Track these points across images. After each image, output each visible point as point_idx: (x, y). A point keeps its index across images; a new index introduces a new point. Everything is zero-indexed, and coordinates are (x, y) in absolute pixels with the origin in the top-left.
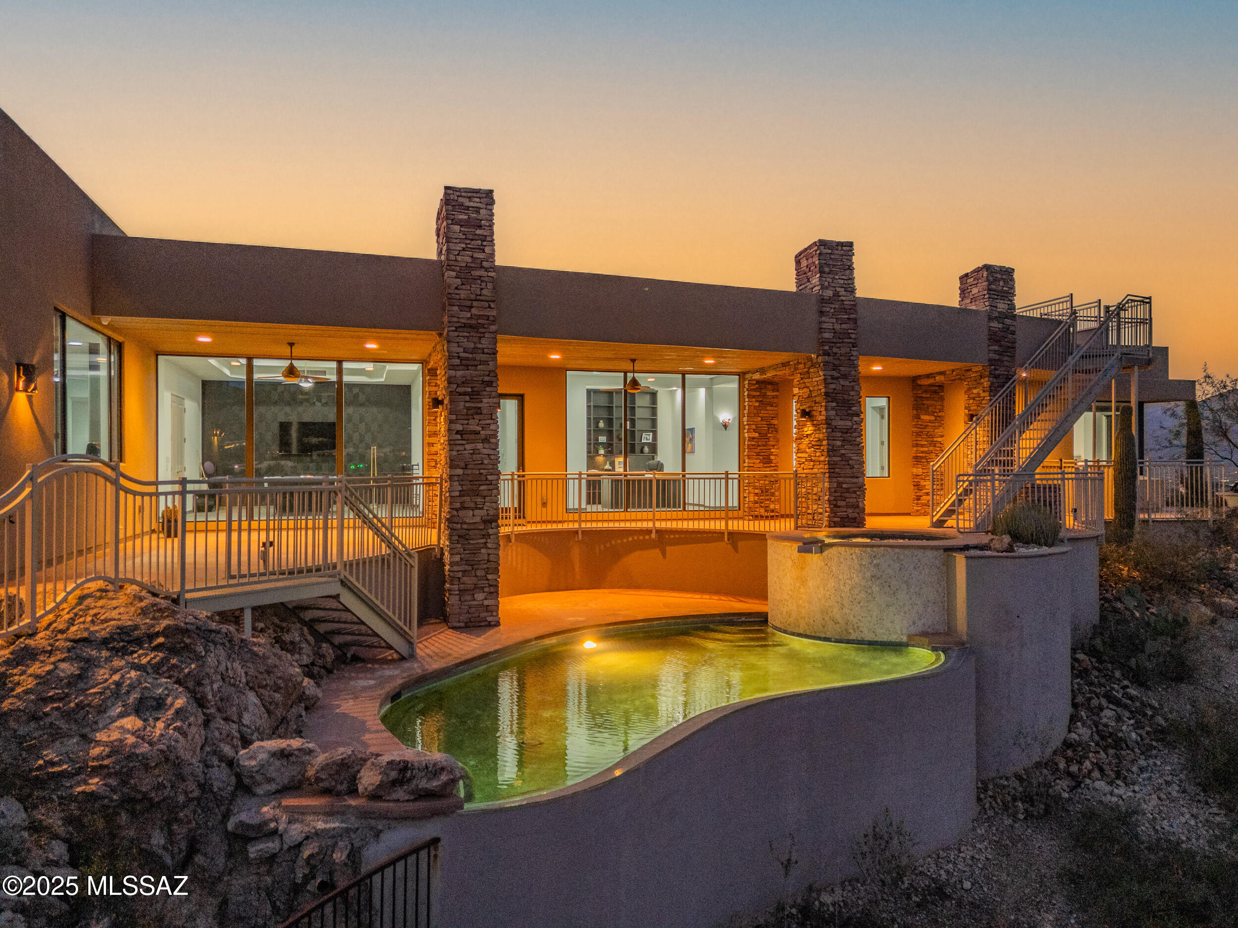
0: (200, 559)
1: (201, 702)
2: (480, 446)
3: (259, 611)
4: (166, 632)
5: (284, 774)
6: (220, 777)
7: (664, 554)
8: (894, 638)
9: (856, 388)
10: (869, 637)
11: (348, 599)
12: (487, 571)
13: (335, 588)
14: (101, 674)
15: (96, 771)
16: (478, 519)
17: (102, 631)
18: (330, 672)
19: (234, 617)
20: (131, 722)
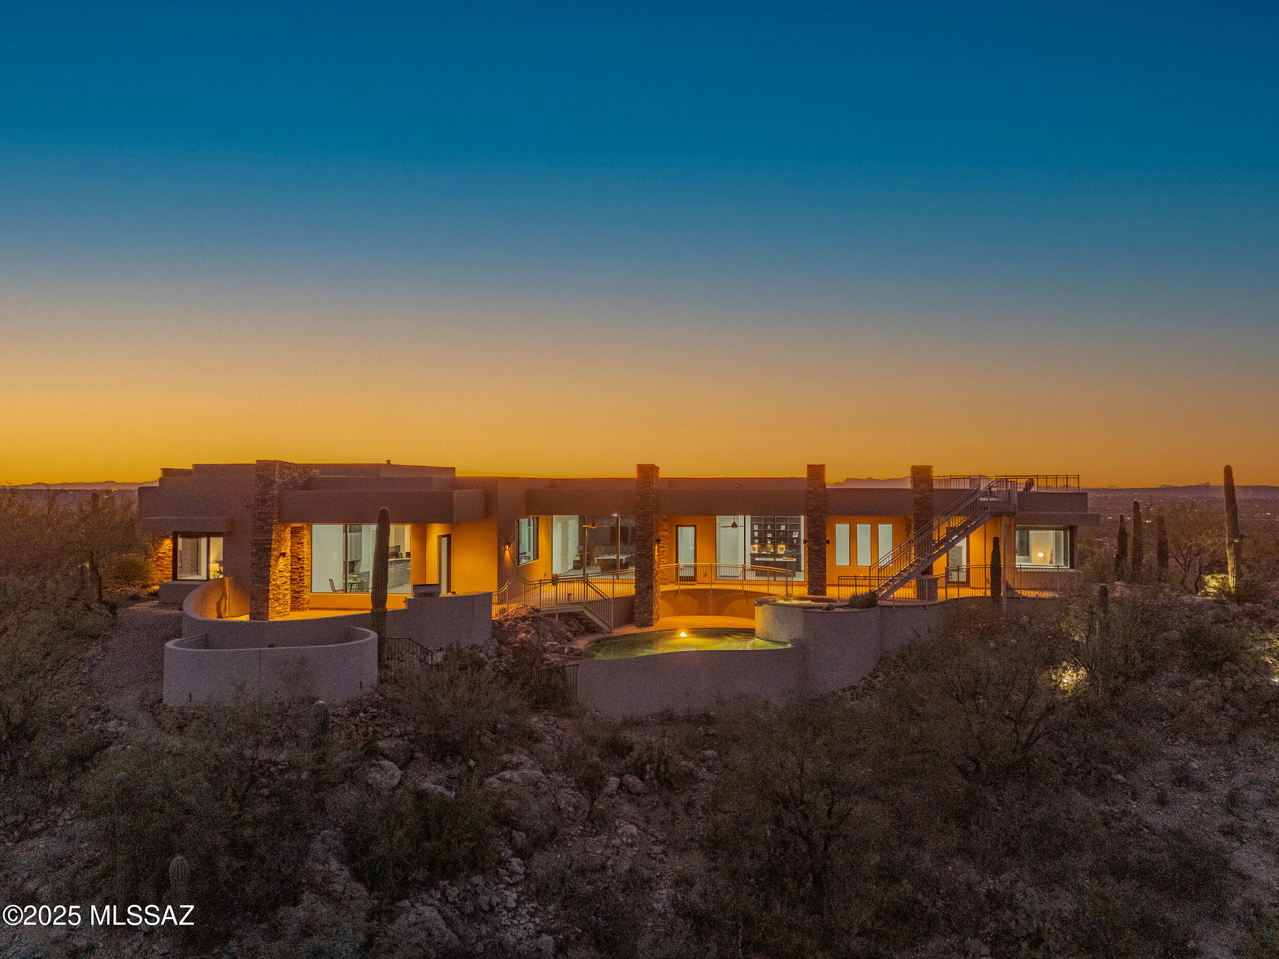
0: (545, 599)
1: (538, 633)
2: (646, 560)
3: (560, 614)
4: (532, 617)
5: (553, 649)
6: (540, 649)
7: (747, 601)
8: (783, 640)
9: (823, 531)
10: (775, 639)
11: (587, 613)
12: (648, 606)
13: (583, 609)
14: (519, 625)
15: (517, 643)
16: (645, 587)
17: (520, 616)
18: (582, 634)
19: (553, 616)
20: (524, 635)
